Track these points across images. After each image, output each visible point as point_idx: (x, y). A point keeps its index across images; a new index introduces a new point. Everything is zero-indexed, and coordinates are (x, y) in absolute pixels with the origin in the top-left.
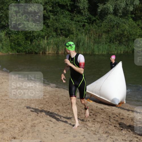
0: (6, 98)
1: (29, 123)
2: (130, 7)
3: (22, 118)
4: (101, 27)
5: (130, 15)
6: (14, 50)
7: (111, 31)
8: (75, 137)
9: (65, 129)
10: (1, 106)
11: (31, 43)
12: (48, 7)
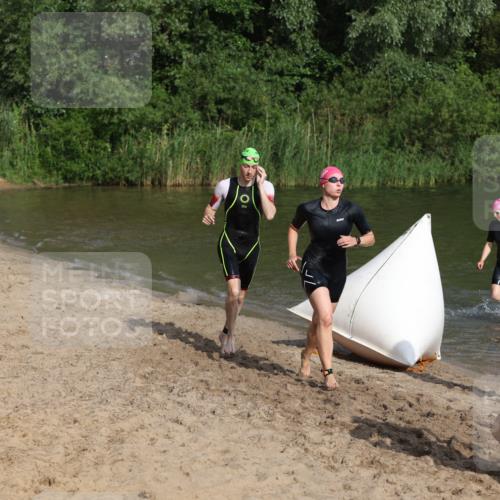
0: (22, 340)
1: (103, 430)
2: (463, 24)
3: (78, 412)
4: (358, 93)
5: (461, 53)
6: (55, 172)
7: (395, 107)
8: (261, 477)
9: (226, 451)
10: (5, 370)
11: (113, 148)
12: (174, 22)
